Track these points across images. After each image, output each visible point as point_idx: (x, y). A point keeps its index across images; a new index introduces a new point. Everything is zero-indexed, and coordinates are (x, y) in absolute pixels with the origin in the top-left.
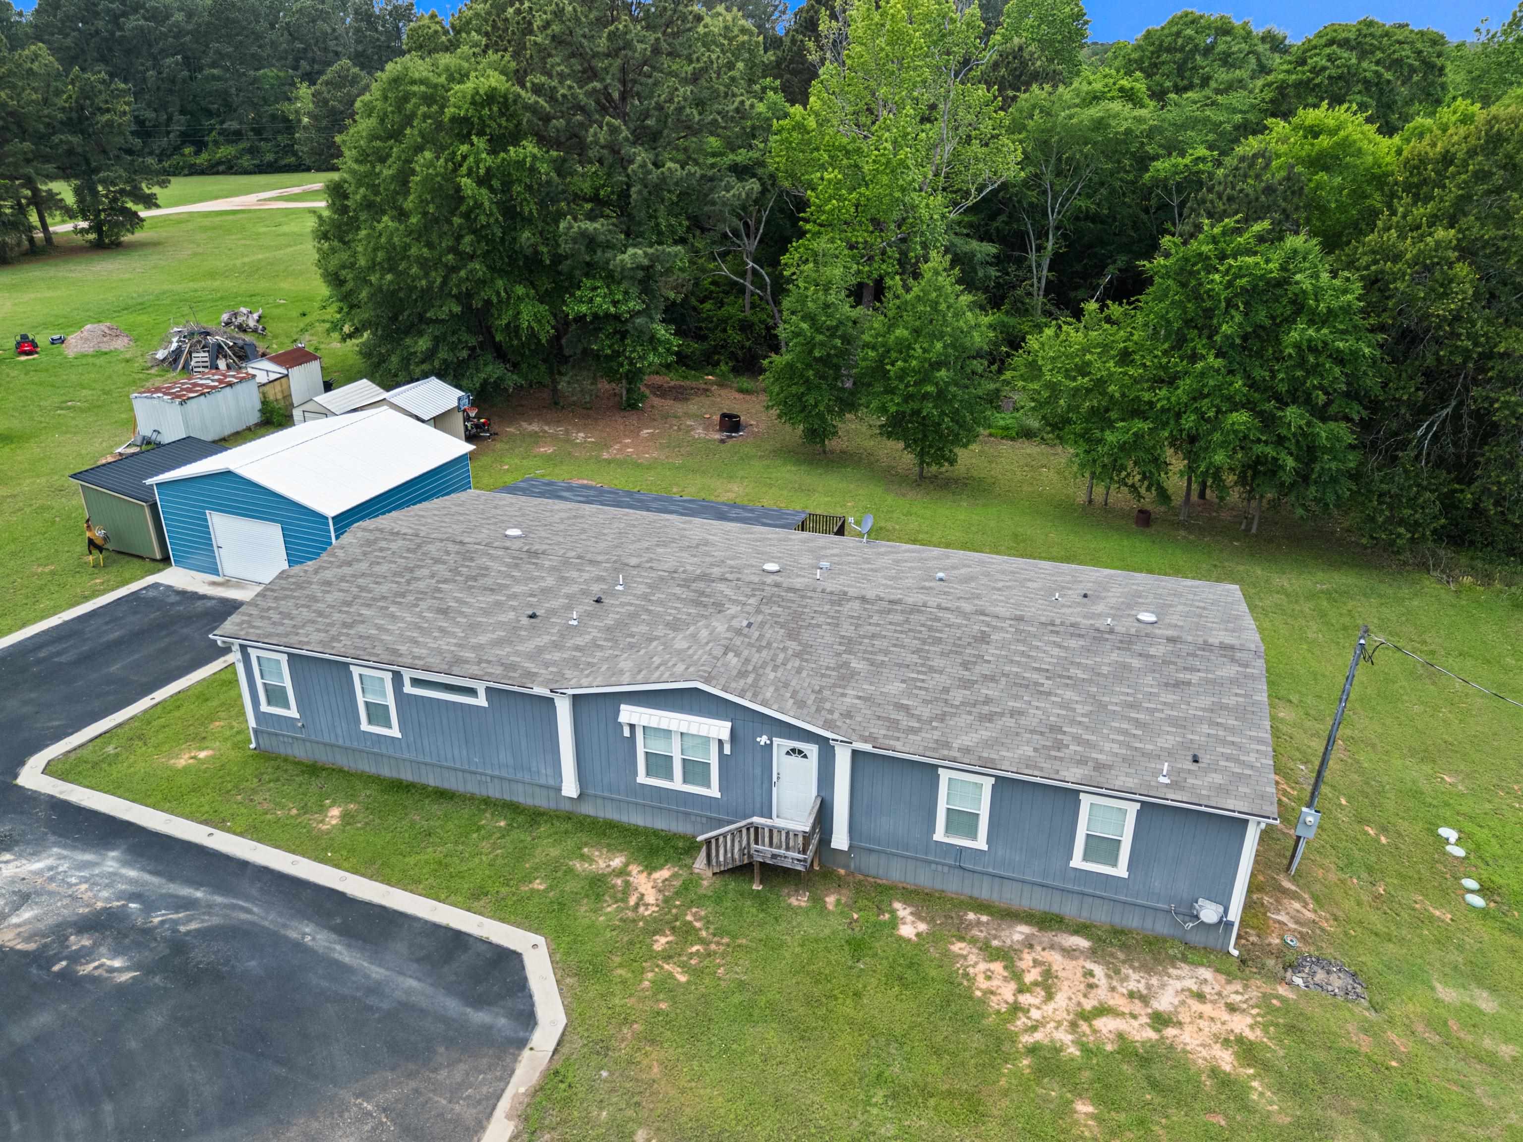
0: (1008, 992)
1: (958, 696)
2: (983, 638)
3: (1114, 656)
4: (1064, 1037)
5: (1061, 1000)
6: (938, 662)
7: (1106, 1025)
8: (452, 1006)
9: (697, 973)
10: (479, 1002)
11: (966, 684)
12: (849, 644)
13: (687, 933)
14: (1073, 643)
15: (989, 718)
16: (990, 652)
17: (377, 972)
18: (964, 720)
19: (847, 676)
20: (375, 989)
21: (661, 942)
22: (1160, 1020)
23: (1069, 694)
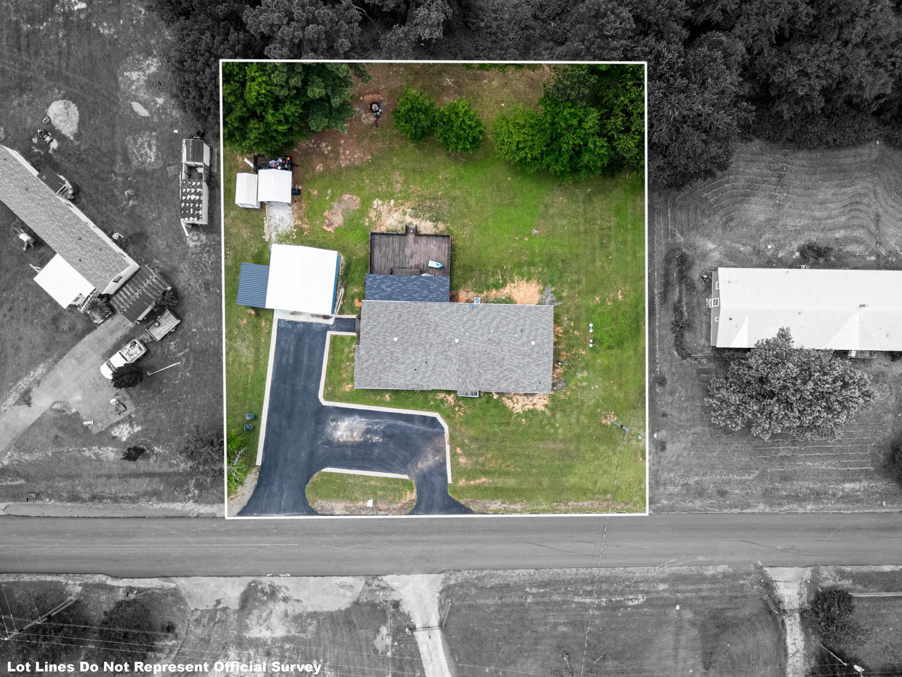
0: (512, 405)
1: (501, 376)
2: (503, 359)
3: (527, 359)
4: (521, 411)
5: (520, 404)
6: (496, 367)
7: (526, 407)
8: (430, 429)
9: (464, 413)
10: (434, 428)
11: (502, 372)
12: (479, 365)
13: (460, 406)
14: (520, 357)
15: (506, 380)
16: (505, 362)
17: (416, 427)
18: (503, 381)
19: (480, 375)
20: (417, 430)
21: (457, 409)
22: (534, 404)
23: (519, 371)
